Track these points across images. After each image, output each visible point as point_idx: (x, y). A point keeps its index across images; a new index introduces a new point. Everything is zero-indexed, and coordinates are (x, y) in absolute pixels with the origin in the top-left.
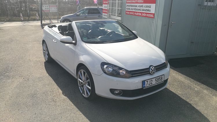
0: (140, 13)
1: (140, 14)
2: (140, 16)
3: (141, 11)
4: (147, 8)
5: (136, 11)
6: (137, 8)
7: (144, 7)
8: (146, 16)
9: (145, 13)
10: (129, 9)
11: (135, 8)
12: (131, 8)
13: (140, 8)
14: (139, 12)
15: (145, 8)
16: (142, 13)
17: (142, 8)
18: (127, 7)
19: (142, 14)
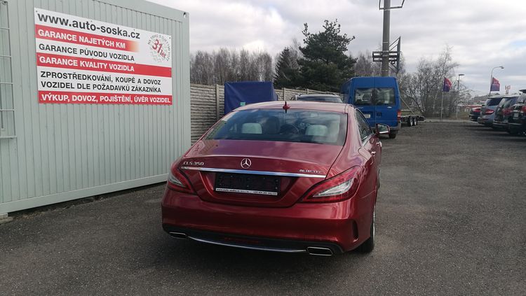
0: (127, 95)
2: (127, 103)
3: (130, 92)
5: (108, 91)
6: (108, 83)
7: (139, 81)
8: (149, 103)
10: (67, 85)
12: (75, 82)
13: (124, 84)
14: (121, 95)
15: (142, 85)
16: (133, 96)
17: (131, 84)
18: (44, 80)
19: (132, 99)
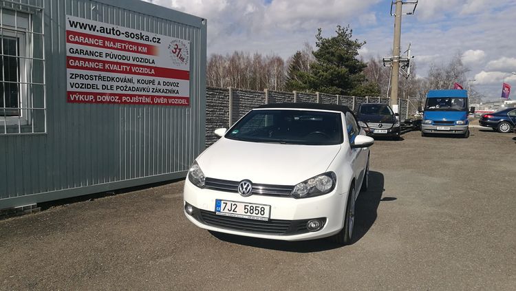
0: (147, 96)
1: (148, 100)
2: (147, 103)
3: (150, 93)
4: (170, 88)
5: (130, 92)
6: (129, 85)
7: (159, 84)
8: (167, 104)
9: (164, 97)
10: (93, 86)
11: (120, 84)
12: (100, 83)
13: (145, 86)
14: (142, 96)
15: (162, 87)
16: (153, 97)
17: (151, 86)
18: (73, 81)
19: (152, 100)
